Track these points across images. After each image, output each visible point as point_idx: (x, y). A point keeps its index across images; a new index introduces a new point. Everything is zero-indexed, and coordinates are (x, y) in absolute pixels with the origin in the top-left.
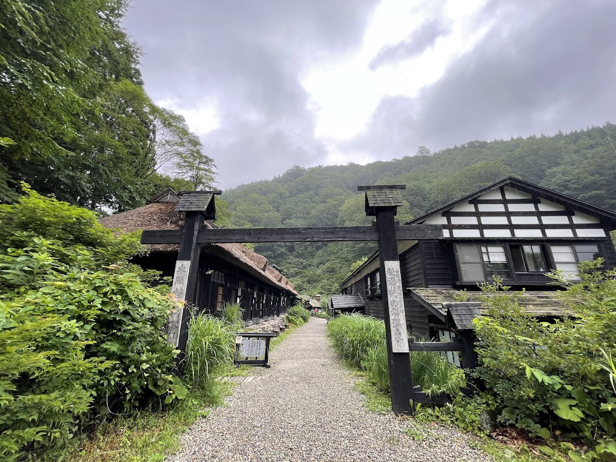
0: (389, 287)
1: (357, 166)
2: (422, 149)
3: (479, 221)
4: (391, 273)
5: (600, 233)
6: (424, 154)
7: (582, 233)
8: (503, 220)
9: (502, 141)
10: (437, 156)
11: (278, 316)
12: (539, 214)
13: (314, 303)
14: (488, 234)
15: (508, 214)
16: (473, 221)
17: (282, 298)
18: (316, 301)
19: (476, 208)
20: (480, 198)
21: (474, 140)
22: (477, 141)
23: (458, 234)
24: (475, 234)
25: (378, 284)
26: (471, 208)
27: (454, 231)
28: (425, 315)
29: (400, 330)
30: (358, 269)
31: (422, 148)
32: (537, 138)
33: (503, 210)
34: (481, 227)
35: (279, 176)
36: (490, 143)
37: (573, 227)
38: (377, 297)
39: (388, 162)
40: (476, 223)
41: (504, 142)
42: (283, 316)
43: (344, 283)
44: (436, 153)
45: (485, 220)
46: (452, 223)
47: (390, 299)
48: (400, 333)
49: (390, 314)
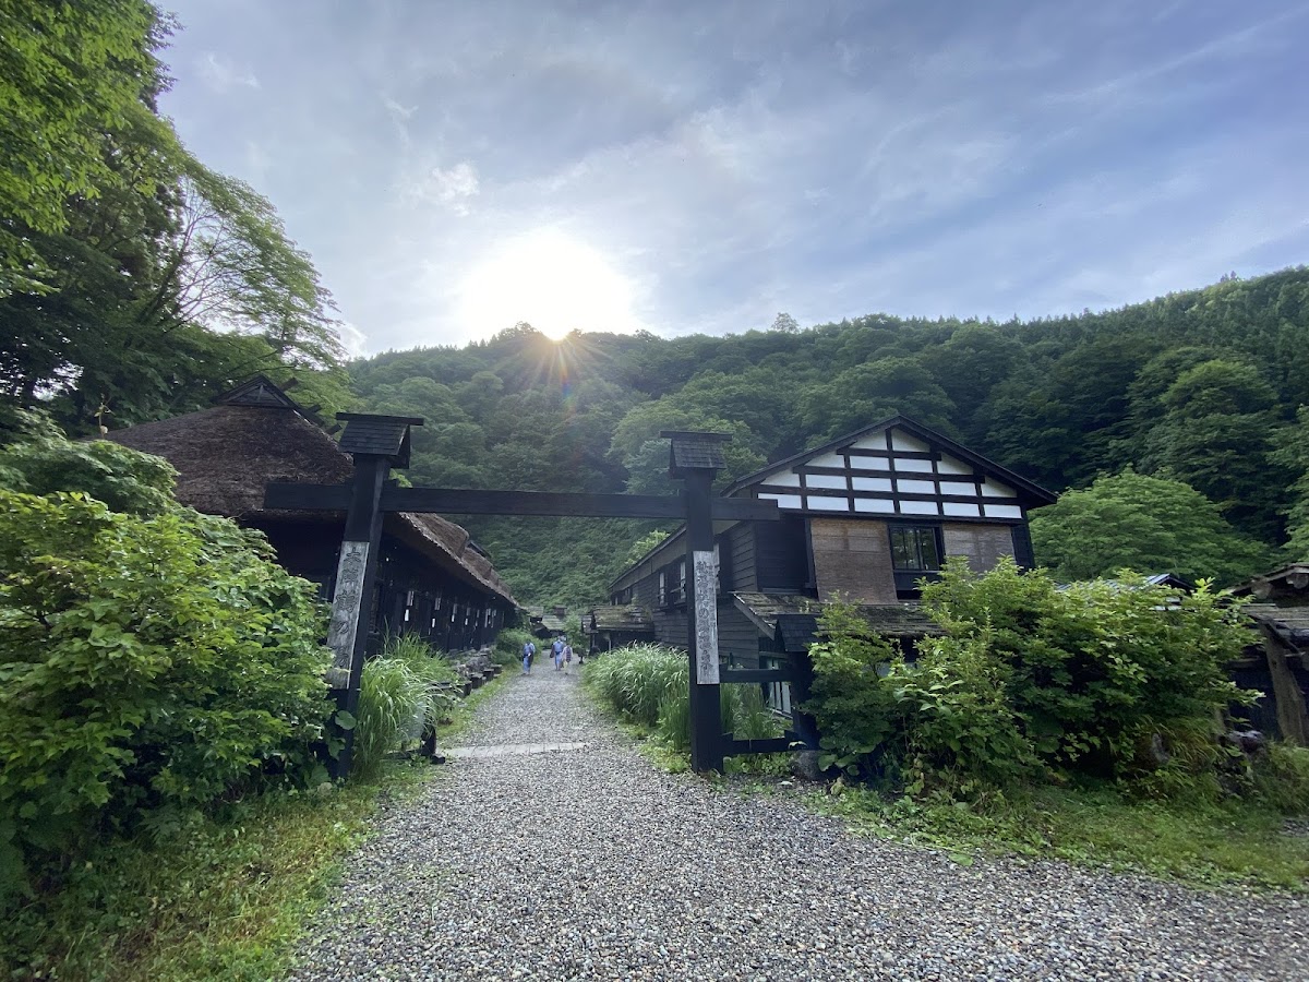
0: (698, 590)
1: (655, 339)
2: (784, 319)
3: (849, 484)
4: (701, 569)
5: (1013, 512)
6: (787, 330)
7: (992, 511)
8: (884, 485)
9: (925, 322)
10: (809, 339)
11: (478, 649)
12: (936, 478)
13: (550, 623)
14: (862, 505)
15: (893, 475)
16: (839, 483)
17: (488, 612)
18: (555, 619)
19: (847, 461)
20: (854, 446)
21: (878, 313)
22: (882, 316)
23: (815, 503)
24: (841, 505)
25: (682, 585)
26: (839, 463)
27: (809, 498)
28: (755, 637)
29: (709, 653)
30: (647, 555)
31: (783, 315)
32: (981, 322)
33: (886, 467)
34: (851, 494)
35: (483, 342)
36: (905, 324)
37: (979, 500)
38: (679, 608)
39: (716, 339)
40: (845, 487)
41: (928, 323)
42: (486, 649)
43: (619, 582)
44: (807, 330)
45: (859, 484)
46: (808, 486)
47: (698, 607)
48: (708, 656)
49: (697, 628)
